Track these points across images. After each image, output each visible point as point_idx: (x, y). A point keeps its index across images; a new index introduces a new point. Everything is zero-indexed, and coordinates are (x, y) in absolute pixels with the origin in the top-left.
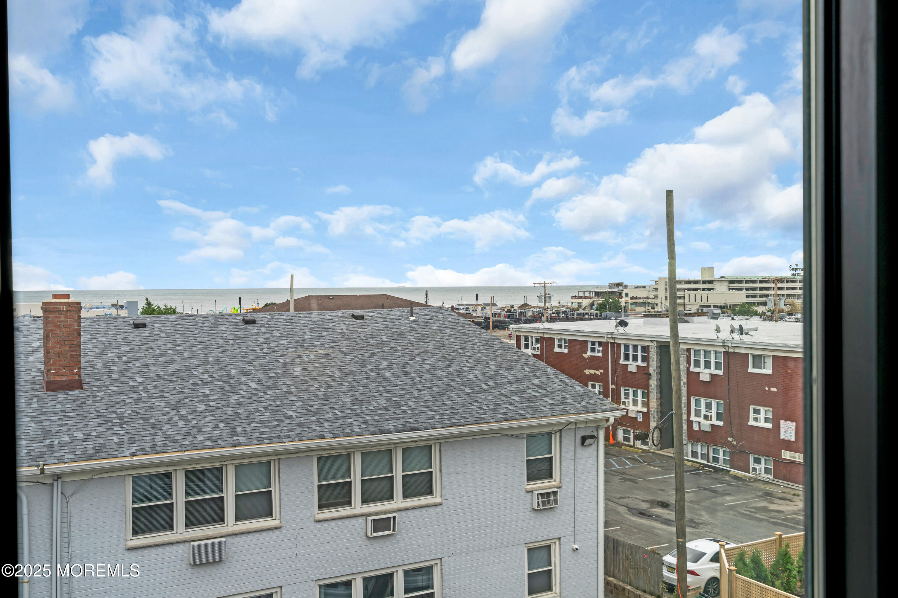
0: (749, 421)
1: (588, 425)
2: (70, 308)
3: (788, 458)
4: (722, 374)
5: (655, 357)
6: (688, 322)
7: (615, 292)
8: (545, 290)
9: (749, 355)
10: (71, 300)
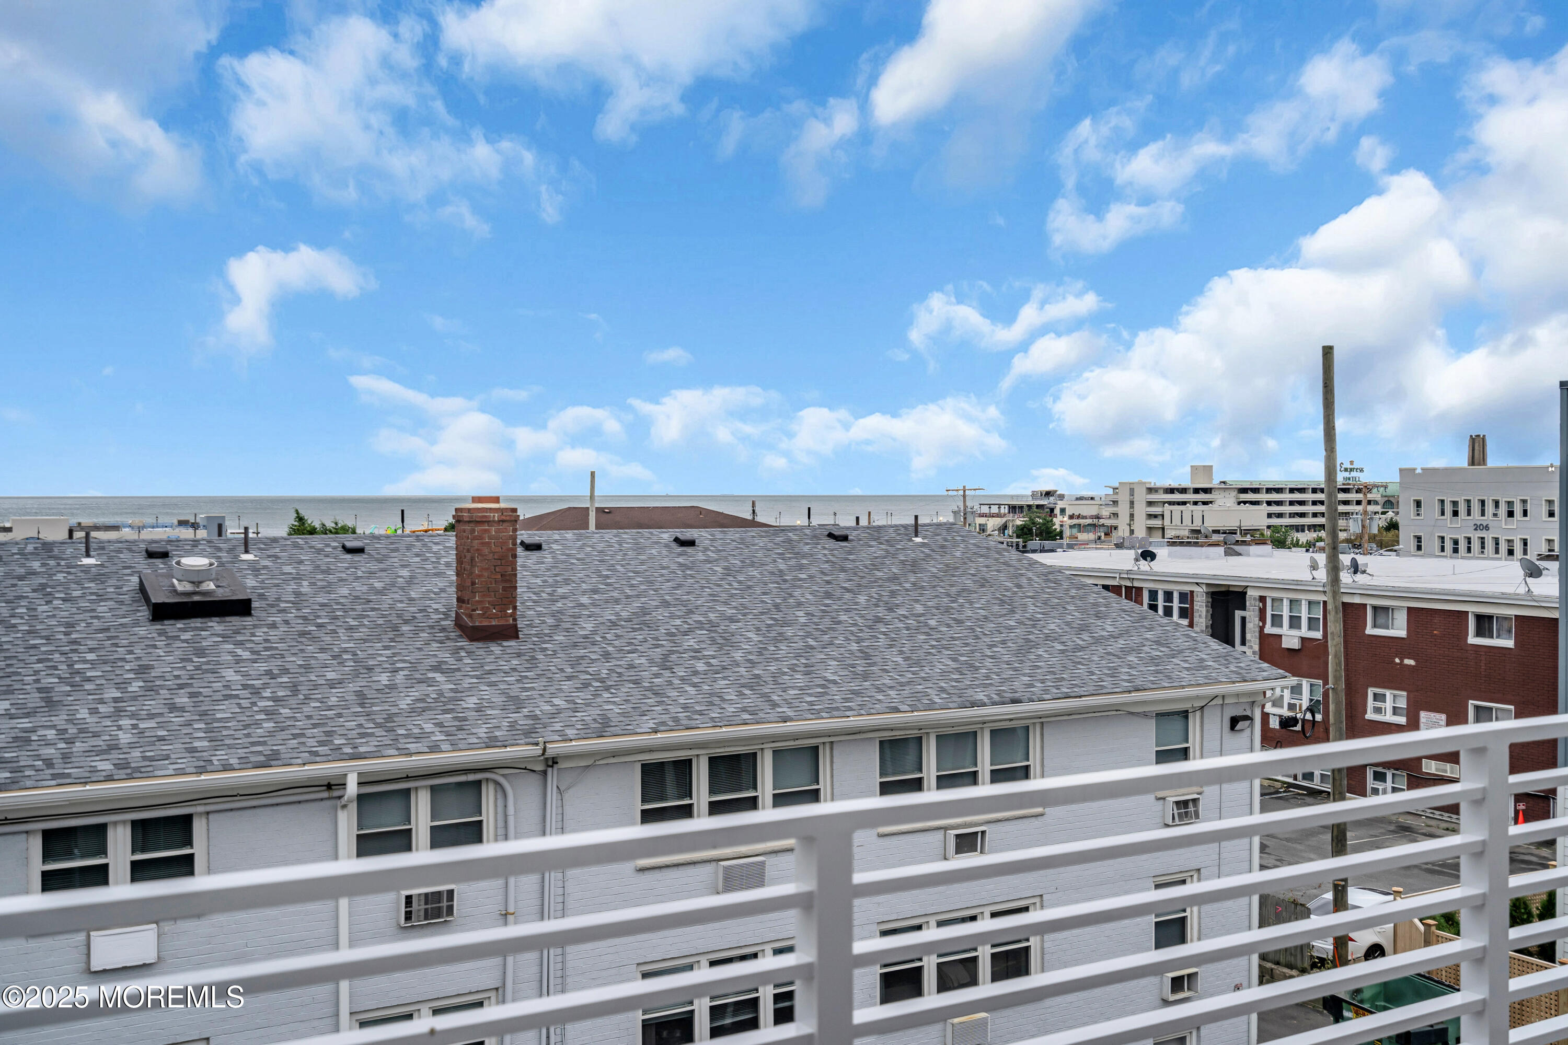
0: (1365, 712)
1: (1241, 700)
2: (504, 518)
3: (1433, 771)
4: (1321, 638)
5: (1204, 610)
6: (1240, 554)
7: (1043, 506)
8: (965, 501)
9: (1368, 606)
10: (502, 505)
